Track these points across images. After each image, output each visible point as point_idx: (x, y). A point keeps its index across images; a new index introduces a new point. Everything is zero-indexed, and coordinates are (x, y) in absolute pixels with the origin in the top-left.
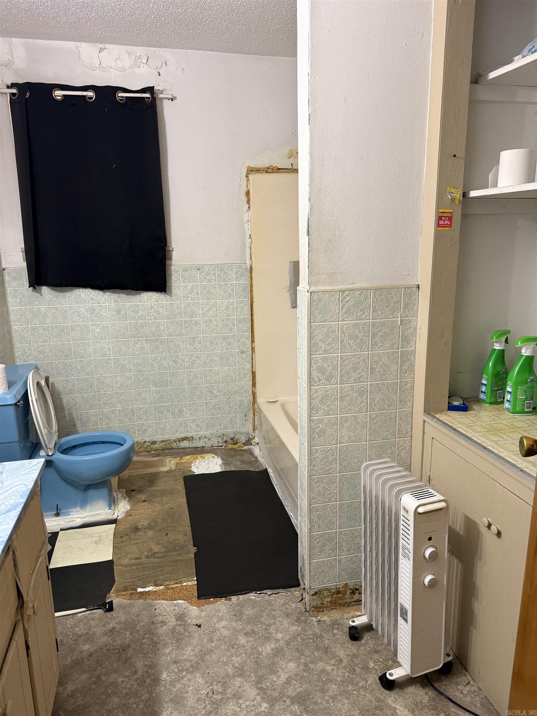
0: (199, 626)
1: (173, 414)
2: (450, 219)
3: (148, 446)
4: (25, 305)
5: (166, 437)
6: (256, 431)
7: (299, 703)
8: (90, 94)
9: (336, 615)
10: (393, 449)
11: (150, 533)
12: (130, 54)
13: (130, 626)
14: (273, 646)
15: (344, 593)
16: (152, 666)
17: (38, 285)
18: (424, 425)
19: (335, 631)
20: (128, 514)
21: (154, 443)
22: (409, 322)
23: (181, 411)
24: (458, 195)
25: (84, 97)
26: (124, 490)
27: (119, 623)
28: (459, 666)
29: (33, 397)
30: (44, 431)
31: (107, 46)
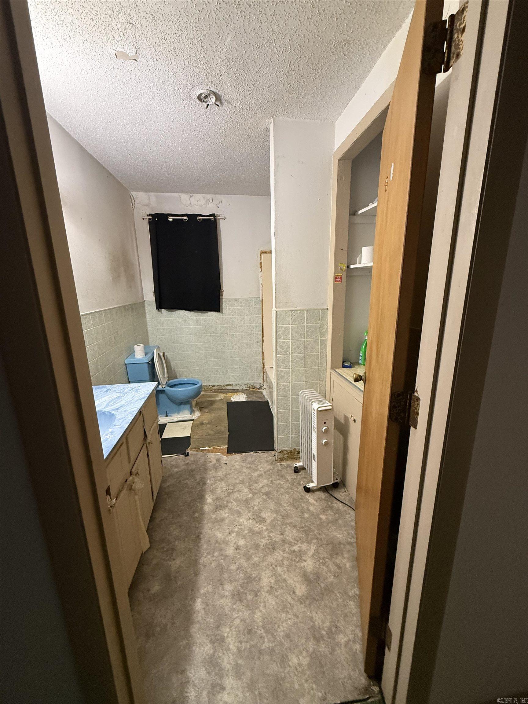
0: (226, 464)
1: (223, 372)
2: (341, 278)
3: (211, 388)
4: (154, 318)
5: (220, 384)
6: (265, 382)
7: (266, 495)
8: (185, 218)
9: (289, 462)
10: (317, 385)
11: (208, 426)
12: (204, 198)
13: (196, 462)
14: (258, 473)
15: (294, 453)
16: (204, 478)
17: (160, 309)
18: (331, 374)
19: (288, 469)
20: (199, 417)
21: (214, 386)
22: (324, 326)
23: (227, 371)
24: (345, 267)
25: (182, 219)
26: (198, 407)
27: (191, 461)
28: (342, 485)
29: (156, 360)
30: (161, 376)
31: (194, 195)
